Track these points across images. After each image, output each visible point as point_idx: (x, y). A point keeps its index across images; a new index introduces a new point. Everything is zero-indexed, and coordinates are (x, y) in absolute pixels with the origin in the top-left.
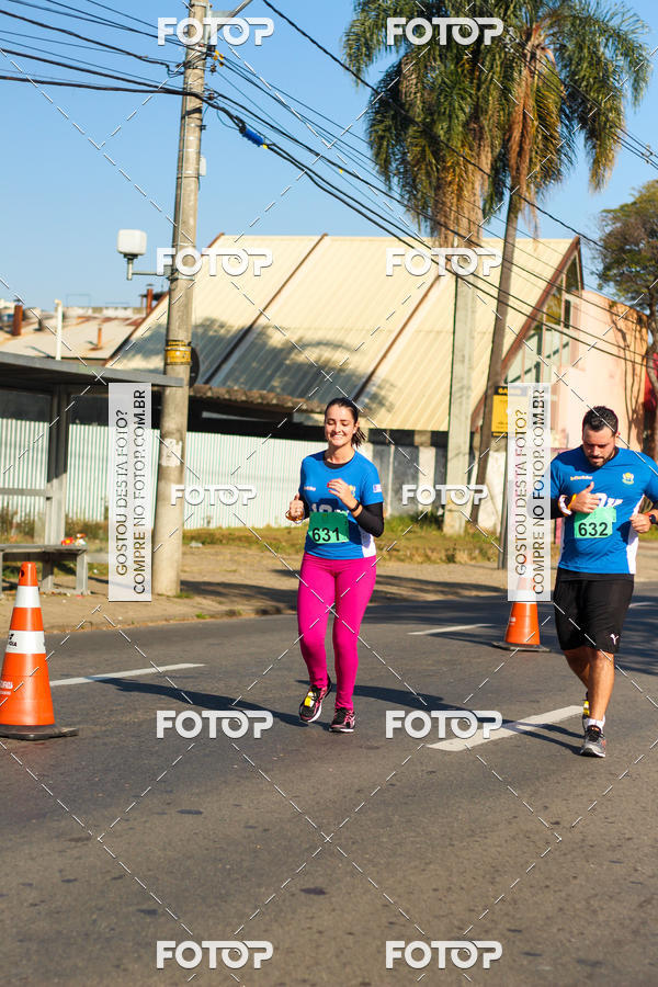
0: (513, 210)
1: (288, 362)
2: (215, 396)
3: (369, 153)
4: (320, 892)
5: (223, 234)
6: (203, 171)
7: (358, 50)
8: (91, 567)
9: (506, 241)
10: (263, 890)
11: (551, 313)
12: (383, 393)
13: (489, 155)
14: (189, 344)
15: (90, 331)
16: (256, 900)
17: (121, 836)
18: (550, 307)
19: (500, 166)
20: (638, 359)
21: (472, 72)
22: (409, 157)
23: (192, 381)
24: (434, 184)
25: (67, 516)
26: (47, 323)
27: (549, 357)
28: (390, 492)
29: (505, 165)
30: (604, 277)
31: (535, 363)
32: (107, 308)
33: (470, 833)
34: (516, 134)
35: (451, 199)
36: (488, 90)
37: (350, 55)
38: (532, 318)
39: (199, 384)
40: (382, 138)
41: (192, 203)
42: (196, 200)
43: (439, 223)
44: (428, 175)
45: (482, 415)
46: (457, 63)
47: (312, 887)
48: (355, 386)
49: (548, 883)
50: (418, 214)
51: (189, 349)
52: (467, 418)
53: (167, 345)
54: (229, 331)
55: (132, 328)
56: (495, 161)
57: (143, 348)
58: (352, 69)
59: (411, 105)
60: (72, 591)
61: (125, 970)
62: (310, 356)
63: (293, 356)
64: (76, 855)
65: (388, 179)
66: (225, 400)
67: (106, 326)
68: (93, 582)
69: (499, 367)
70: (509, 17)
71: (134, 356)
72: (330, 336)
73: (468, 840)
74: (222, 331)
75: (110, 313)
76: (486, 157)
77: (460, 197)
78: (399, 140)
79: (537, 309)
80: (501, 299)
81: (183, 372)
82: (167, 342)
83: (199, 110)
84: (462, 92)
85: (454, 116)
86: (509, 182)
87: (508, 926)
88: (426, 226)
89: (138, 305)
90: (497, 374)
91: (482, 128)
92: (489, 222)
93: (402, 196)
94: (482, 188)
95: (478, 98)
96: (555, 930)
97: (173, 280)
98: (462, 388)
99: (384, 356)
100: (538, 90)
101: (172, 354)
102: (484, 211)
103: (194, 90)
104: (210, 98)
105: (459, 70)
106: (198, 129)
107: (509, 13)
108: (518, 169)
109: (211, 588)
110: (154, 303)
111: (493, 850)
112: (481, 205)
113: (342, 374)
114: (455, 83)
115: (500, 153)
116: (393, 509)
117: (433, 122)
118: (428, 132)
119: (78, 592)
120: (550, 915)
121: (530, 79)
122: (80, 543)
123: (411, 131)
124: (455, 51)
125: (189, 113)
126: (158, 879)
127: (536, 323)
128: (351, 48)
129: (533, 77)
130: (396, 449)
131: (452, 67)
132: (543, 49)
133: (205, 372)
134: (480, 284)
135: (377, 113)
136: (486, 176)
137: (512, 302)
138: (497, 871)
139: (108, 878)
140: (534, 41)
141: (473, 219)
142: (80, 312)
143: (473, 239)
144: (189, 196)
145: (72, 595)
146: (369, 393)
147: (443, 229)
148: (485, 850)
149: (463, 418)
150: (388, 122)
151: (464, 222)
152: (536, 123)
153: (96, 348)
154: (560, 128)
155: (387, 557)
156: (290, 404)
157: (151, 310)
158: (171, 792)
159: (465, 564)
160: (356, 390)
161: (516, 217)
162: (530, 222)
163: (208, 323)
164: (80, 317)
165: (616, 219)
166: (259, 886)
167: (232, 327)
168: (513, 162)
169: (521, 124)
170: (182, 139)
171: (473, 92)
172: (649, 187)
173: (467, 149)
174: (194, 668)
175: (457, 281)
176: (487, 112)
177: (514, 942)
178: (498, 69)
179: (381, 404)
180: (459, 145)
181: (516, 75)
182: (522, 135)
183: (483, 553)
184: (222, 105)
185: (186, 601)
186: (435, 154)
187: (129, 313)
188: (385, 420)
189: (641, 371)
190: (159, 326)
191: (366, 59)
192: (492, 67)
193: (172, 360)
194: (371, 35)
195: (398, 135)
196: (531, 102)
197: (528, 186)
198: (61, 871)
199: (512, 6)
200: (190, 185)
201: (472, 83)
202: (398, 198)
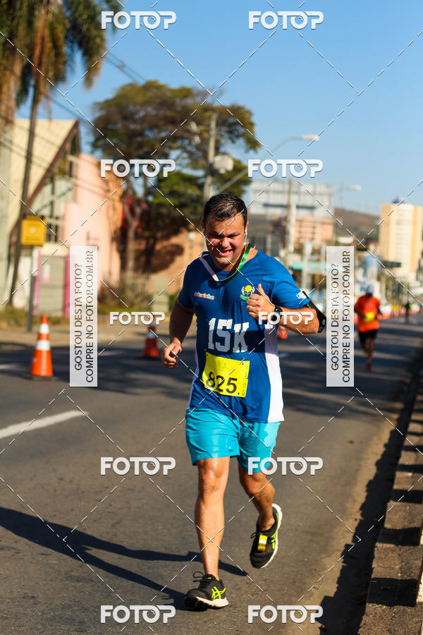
0: (36, 101)
9: (31, 120)
11: (61, 168)
13: (20, 65)
18: (60, 165)
19: (27, 72)
20: (117, 198)
21: (8, 10)
27: (59, 196)
29: (30, 72)
30: (95, 146)
31: (50, 201)
34: (37, 52)
36: (18, 22)
38: (48, 171)
45: (16, 234)
52: (6, 235)
56: (24, 68)
69: (27, 202)
76: (18, 66)
79: (52, 165)
80: (29, 158)
86: (32, 82)
92: (19, 109)
94: (15, 86)
95: (12, 27)
98: (2, 217)
100: (51, 24)
102: (16, 101)
112: (14, 95)
115: (28, 63)
127: (50, 175)
129: (47, 14)
134: (14, 148)
136: (17, 78)
137: (35, 159)
141: (9, 106)
143: (10, 118)
151: (3, 108)
152: (50, 45)
154: (66, 49)
161: (38, 106)
162: (46, 109)
165: (102, 108)
169: (41, 45)
171: (8, 23)
172: (124, 88)
173: (5, 61)
176: (18, 35)
178: (25, 9)
181: (36, 13)
182: (41, 53)
183: (17, 323)
189: (119, 206)
196: (47, 32)
197: (44, 85)
201: (8, 17)
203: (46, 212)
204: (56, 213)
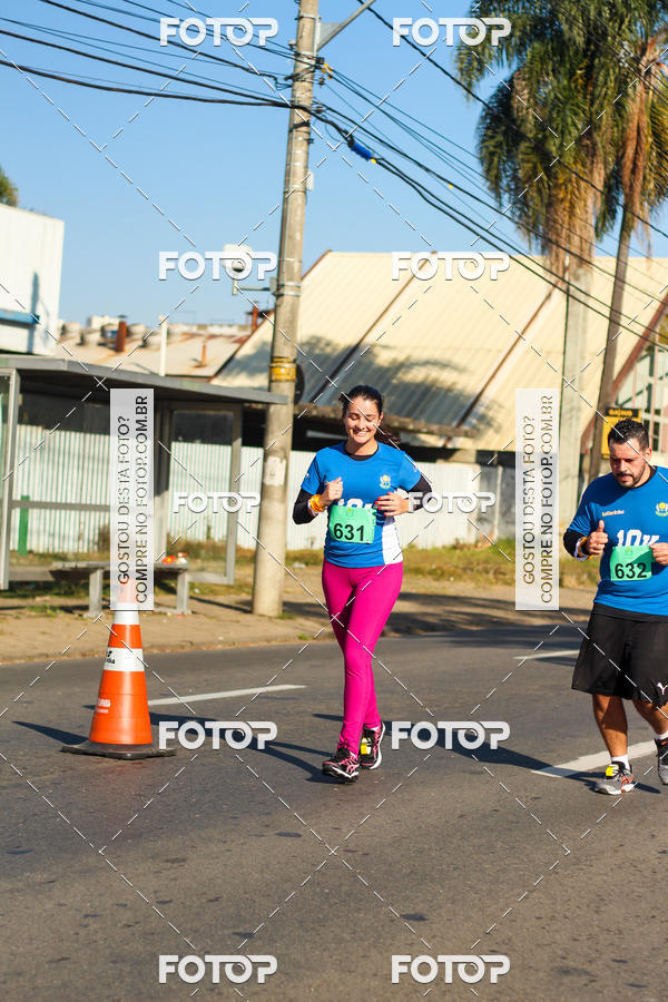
0: (626, 228)
1: (395, 381)
2: (320, 415)
3: (480, 169)
4: (420, 918)
5: (330, 251)
6: (310, 185)
7: (470, 64)
8: (192, 586)
9: (618, 259)
10: (362, 915)
11: (664, 333)
12: (491, 414)
13: (603, 172)
14: (294, 361)
15: (194, 348)
16: (355, 925)
17: (218, 858)
18: (663, 328)
19: (613, 183)
21: (585, 87)
22: (520, 174)
23: (297, 399)
24: (546, 201)
25: (168, 535)
26: (152, 340)
27: (661, 378)
28: (497, 515)
29: (617, 183)
31: (647, 385)
32: (212, 325)
33: (574, 860)
34: (630, 152)
35: (562, 215)
36: (602, 106)
37: (461, 70)
38: (644, 338)
39: (304, 401)
40: (492, 154)
41: (298, 218)
42: (303, 215)
43: (550, 241)
44: (539, 191)
45: (592, 437)
46: (571, 78)
47: (412, 913)
48: (462, 407)
49: (654, 913)
50: (529, 231)
51: (294, 365)
52: (576, 440)
53: (272, 361)
54: (334, 350)
55: (237, 346)
56: (608, 178)
57: (248, 366)
58: (463, 83)
59: (522, 121)
60: (173, 610)
61: (220, 994)
62: (417, 375)
63: (400, 375)
64: (173, 876)
65: (498, 196)
66: (331, 419)
67: (211, 344)
68: (195, 602)
69: (609, 388)
70: (624, 31)
71: (238, 373)
72: (437, 355)
73: (573, 867)
74: (328, 350)
75: (214, 330)
76: (599, 174)
77: (572, 214)
78: (510, 156)
79: (650, 329)
80: (614, 318)
81: (287, 390)
82: (272, 359)
83: (306, 124)
84: (575, 108)
85: (567, 132)
86: (622, 199)
87: (612, 956)
88: (537, 244)
89: (243, 322)
90: (608, 395)
91: (594, 144)
92: (601, 241)
93: (513, 213)
94: (595, 206)
95: (591, 114)
96: (661, 962)
97: (279, 295)
98: (572, 409)
99: (493, 376)
100: (653, 106)
101: (276, 371)
102: (596, 229)
103: (302, 103)
104: (319, 112)
105: (573, 85)
106: (305, 143)
107: (624, 27)
108: (631, 186)
109: (313, 609)
110: (260, 320)
111: (598, 878)
112: (593, 221)
113: (450, 394)
114: (568, 99)
115: (613, 171)
116: (500, 531)
117: (545, 137)
118: (540, 149)
119: (178, 611)
120: (656, 946)
121: (644, 95)
122: (182, 561)
123: (523, 146)
124: (568, 66)
125: (297, 126)
126: (254, 901)
127: (648, 344)
128: (462, 63)
129: (648, 93)
130: (504, 471)
131: (565, 82)
132: (658, 64)
133: (311, 390)
134: (591, 302)
135: (488, 128)
136: (598, 194)
137: (624, 321)
138: (602, 900)
139: (204, 900)
140: (649, 56)
141: (585, 237)
142: (185, 329)
143: (586, 257)
144: (296, 210)
145: (173, 615)
146: (476, 413)
147: (554, 247)
148: (591, 879)
149: (573, 440)
150: (500, 138)
151: (576, 239)
152: (650, 140)
153: (200, 366)
155: (494, 581)
156: (396, 424)
157: (256, 327)
158: (270, 813)
159: (573, 589)
160: (464, 411)
161: (629, 236)
162: (643, 240)
163: (314, 341)
164: (184, 334)
166: (358, 910)
167: (337, 345)
168: (626, 179)
169: (635, 142)
170: (289, 153)
171: (586, 108)
173: (579, 167)
174: (296, 689)
175: (568, 300)
176: (600, 127)
177: (619, 973)
178: (612, 85)
179: (489, 424)
180: (572, 161)
181: (630, 91)
182: (636, 153)
184: (330, 118)
185: (289, 622)
186: (547, 170)
187: (234, 331)
188: (493, 442)
190: (264, 344)
191: (477, 74)
192: (606, 83)
193: (278, 377)
194: (483, 50)
195: (509, 151)
196: (646, 119)
197: (641, 204)
198: (156, 892)
199: (627, 20)
200: (297, 200)
201: (585, 97)
202: (508, 214)
203: (640, 403)
204: (656, 405)
